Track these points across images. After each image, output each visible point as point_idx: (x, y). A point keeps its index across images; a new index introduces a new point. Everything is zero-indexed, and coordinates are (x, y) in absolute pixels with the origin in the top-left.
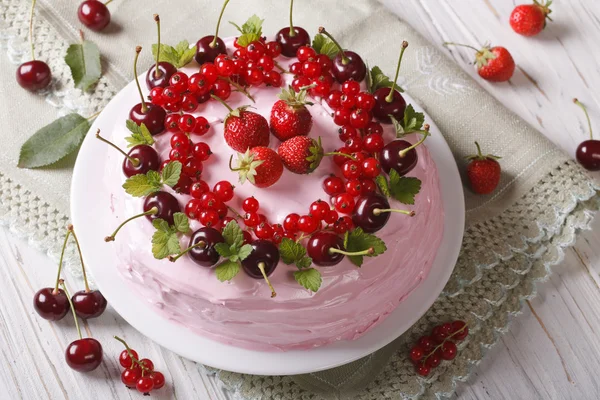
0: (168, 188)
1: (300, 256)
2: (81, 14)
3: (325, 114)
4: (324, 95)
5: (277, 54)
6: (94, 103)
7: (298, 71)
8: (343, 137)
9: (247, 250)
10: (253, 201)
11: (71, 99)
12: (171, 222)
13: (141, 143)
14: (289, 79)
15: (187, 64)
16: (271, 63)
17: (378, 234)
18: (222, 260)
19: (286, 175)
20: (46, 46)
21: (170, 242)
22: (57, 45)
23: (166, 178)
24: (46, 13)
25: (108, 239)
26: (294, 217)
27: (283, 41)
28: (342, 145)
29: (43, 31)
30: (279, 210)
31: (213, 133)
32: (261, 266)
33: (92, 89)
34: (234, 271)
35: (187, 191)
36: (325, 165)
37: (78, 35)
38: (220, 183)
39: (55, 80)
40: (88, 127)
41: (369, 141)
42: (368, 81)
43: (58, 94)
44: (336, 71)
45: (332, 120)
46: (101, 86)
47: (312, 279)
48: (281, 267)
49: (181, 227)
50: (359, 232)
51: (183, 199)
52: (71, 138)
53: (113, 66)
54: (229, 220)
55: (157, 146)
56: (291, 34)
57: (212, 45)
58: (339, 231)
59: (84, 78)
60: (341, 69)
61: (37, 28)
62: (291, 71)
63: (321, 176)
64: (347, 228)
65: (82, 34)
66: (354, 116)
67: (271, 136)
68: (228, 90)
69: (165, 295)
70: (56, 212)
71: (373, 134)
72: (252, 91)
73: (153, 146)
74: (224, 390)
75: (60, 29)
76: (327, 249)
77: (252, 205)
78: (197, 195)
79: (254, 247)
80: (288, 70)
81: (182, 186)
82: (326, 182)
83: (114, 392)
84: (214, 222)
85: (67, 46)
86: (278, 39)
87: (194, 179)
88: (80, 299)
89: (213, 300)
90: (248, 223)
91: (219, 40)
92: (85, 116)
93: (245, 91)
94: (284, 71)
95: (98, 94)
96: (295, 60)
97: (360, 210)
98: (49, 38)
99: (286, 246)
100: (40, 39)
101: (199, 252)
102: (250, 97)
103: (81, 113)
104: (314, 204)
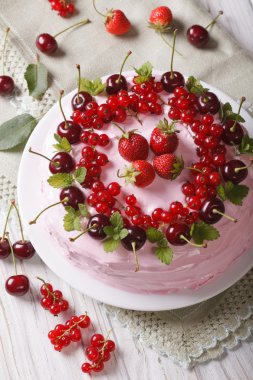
0: (77, 184)
1: (160, 238)
2: (38, 43)
3: (189, 136)
4: (189, 122)
5: (160, 91)
6: (41, 107)
7: (173, 104)
8: (199, 154)
9: (125, 233)
10: (133, 197)
11: (25, 104)
12: (76, 208)
13: (63, 151)
14: (167, 109)
15: (100, 93)
16: (156, 97)
17: (215, 225)
18: (108, 237)
19: (158, 179)
20: (13, 64)
21: (75, 221)
22: (20, 64)
23: (77, 176)
24: (15, 41)
25: (31, 223)
26: (160, 211)
27: (166, 82)
28: (197, 160)
29: (12, 54)
30: (150, 204)
31: (112, 145)
32: (133, 244)
33: (40, 97)
34: (115, 245)
35: (90, 187)
36: (184, 174)
37: (35, 58)
38: (112, 184)
39: (17, 88)
40: (36, 123)
41: (216, 159)
42: (220, 115)
43: (18, 99)
44: (199, 105)
45: (193, 140)
46: (46, 96)
47: (167, 255)
48: (147, 244)
49: (83, 212)
50: (201, 224)
51: (87, 192)
52: (23, 132)
53: (56, 82)
54: (116, 210)
55: (73, 153)
56: (171, 77)
57: (117, 81)
58: (188, 223)
59: (36, 89)
60: (203, 105)
61: (8, 51)
62: (169, 104)
63: (181, 182)
64: (194, 221)
65: (38, 57)
66: (207, 141)
67: (150, 151)
68: (125, 115)
69: (71, 253)
70: (9, 182)
71: (219, 154)
72: (141, 116)
73: (71, 153)
74: (108, 315)
75: (23, 52)
76: (178, 236)
77: (132, 200)
78: (96, 191)
79: (130, 231)
80: (167, 102)
81: (87, 184)
82: (183, 186)
83: (35, 311)
84: (105, 211)
85: (27, 66)
86: (162, 80)
87: (95, 178)
88: (18, 246)
89: (101, 262)
90: (128, 213)
91: (123, 78)
92: (34, 116)
93: (136, 116)
94: (164, 103)
95: (44, 101)
96: (172, 96)
97: (205, 208)
98: (16, 59)
99: (151, 232)
100: (10, 59)
101: (93, 231)
102: (140, 121)
103: (32, 114)
104: (173, 203)
